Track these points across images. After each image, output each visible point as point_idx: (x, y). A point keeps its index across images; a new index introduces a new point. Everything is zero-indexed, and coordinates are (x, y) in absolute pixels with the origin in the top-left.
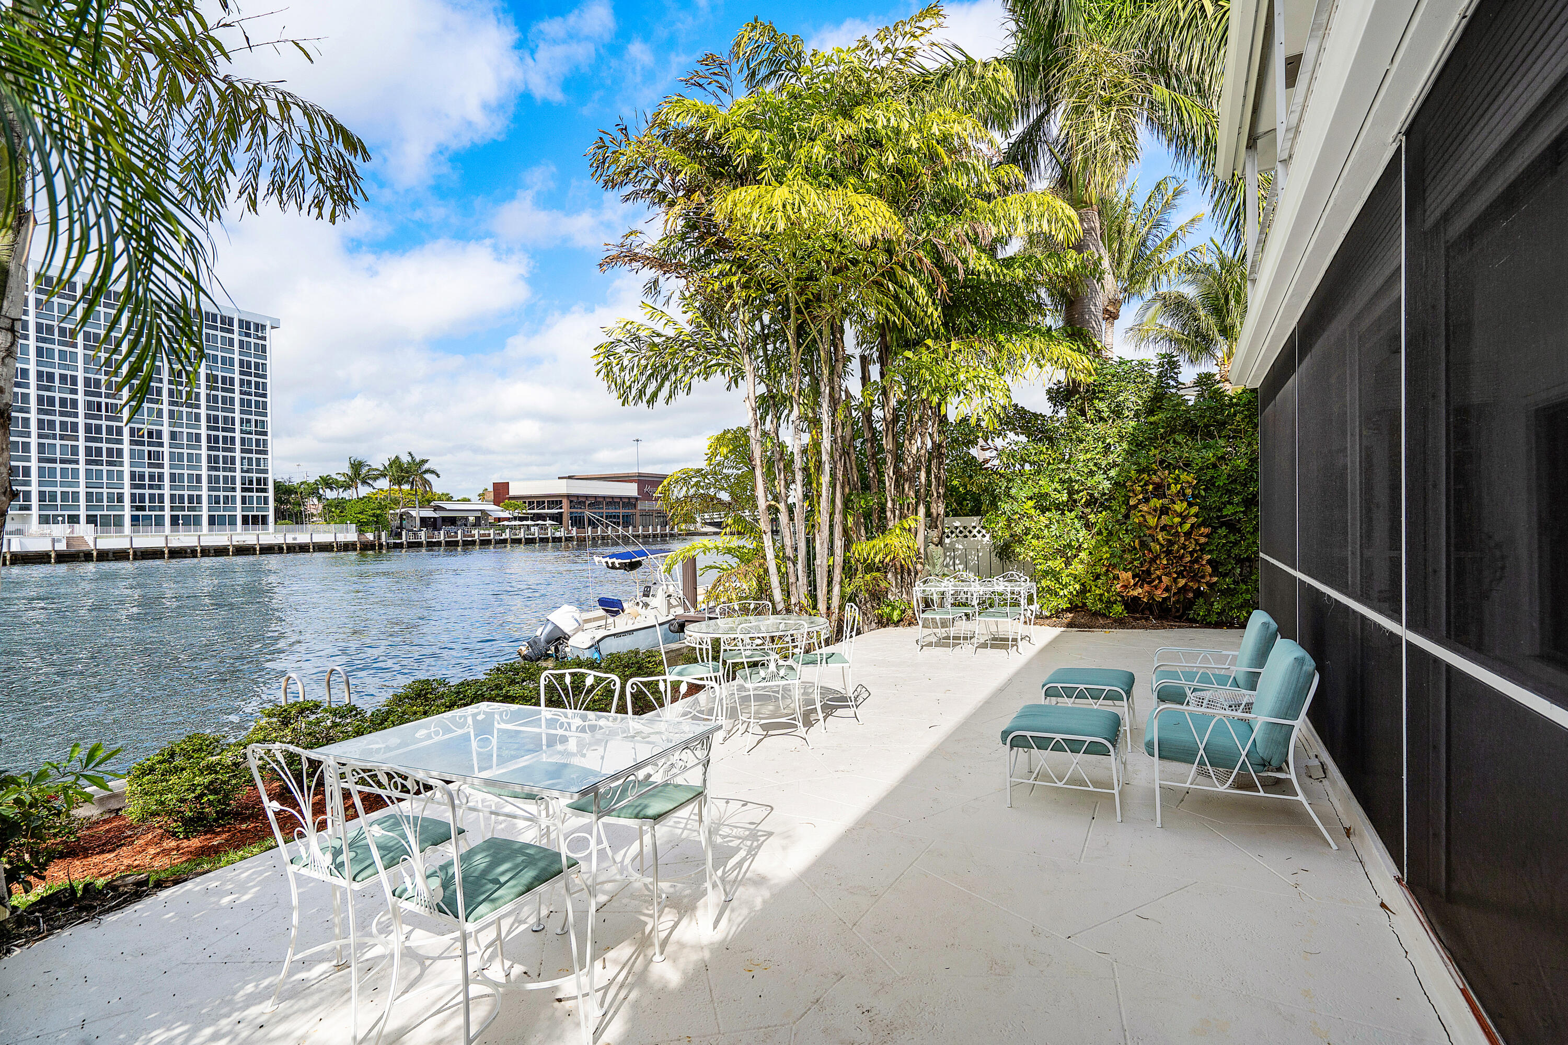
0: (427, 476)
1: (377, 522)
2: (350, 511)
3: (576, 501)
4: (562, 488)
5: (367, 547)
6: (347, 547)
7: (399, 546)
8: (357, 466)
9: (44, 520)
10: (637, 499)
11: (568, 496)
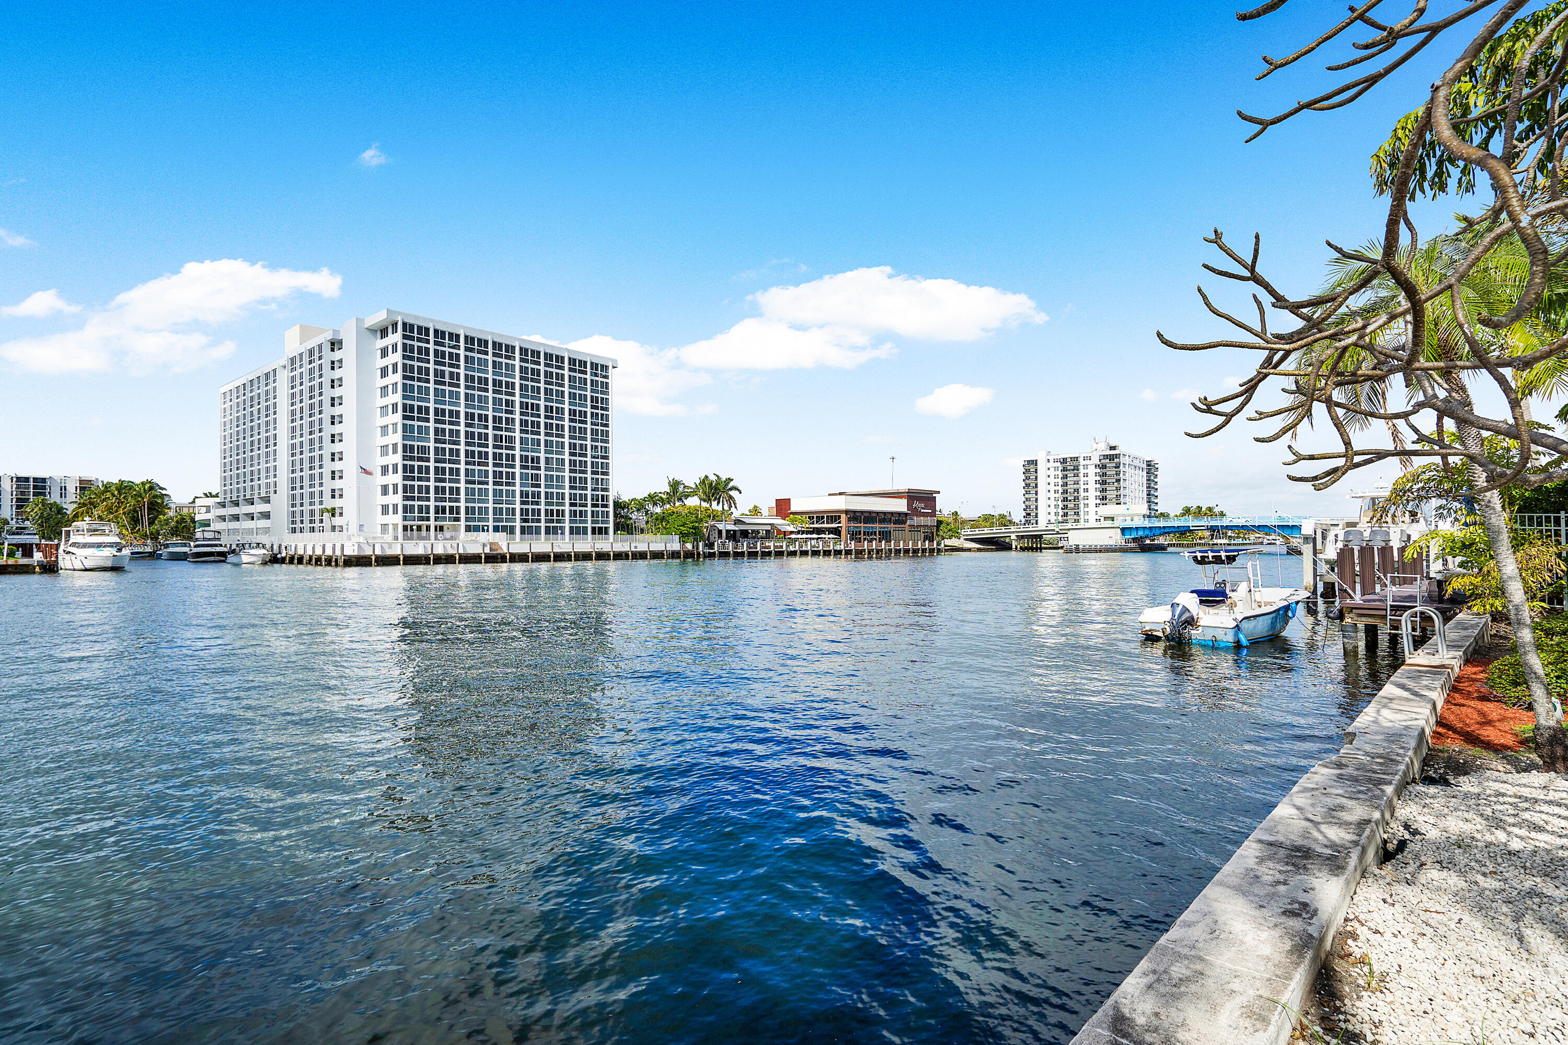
0: (733, 493)
1: (695, 534)
2: (675, 522)
3: (854, 516)
4: (840, 504)
5: (689, 555)
6: (674, 555)
7: (712, 555)
8: (675, 485)
9: (468, 529)
10: (906, 514)
11: (847, 512)
